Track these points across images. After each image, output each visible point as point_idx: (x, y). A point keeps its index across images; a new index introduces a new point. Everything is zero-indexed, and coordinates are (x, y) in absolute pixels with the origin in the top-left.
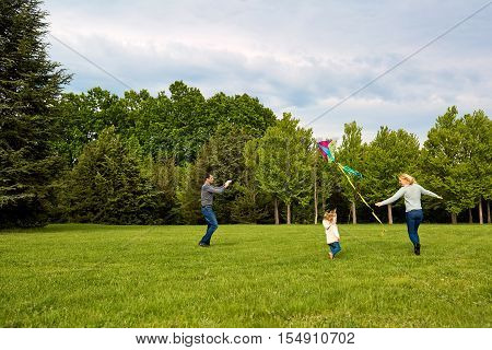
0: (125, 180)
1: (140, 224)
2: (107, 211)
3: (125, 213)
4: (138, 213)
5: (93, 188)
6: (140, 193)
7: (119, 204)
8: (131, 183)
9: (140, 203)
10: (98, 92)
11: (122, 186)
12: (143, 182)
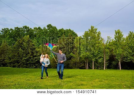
0: (30, 51)
1: (35, 68)
2: (23, 63)
3: (29, 63)
4: (34, 64)
5: (18, 54)
6: (35, 56)
7: (27, 60)
8: (32, 52)
9: (35, 60)
10: (26, 27)
11: (29, 53)
12: (37, 52)
